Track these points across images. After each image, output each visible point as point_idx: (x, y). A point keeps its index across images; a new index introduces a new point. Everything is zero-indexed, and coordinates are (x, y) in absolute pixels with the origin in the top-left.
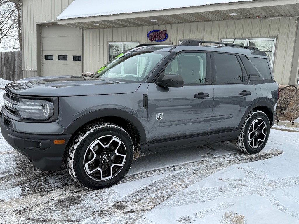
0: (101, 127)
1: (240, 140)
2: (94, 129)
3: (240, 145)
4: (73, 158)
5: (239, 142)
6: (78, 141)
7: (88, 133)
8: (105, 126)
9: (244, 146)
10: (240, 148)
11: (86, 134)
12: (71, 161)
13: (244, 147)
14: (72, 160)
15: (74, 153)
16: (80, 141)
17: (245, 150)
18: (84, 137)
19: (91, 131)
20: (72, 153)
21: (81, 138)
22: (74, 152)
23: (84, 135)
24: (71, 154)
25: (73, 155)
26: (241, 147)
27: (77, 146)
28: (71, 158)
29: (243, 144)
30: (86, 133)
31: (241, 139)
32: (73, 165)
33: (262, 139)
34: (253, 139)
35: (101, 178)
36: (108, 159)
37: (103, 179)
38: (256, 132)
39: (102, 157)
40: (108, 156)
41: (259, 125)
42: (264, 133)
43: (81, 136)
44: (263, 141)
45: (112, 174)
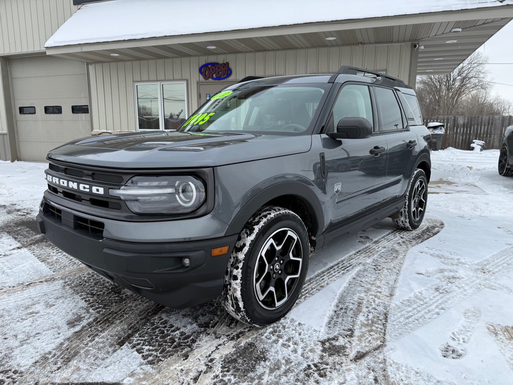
0: (272, 215)
1: (403, 212)
2: (265, 220)
3: (402, 219)
4: (240, 276)
5: (401, 215)
6: (244, 245)
7: (257, 228)
8: (277, 213)
9: (407, 220)
10: (401, 223)
11: (254, 231)
12: (236, 284)
13: (408, 222)
14: (239, 281)
15: (241, 269)
16: (248, 244)
17: (408, 225)
18: (253, 237)
19: (262, 224)
20: (237, 268)
21: (249, 240)
22: (240, 265)
23: (251, 232)
24: (235, 270)
25: (240, 270)
26: (402, 222)
27: (245, 255)
28: (235, 278)
29: (407, 217)
30: (254, 229)
31: (405, 211)
32: (240, 291)
33: (422, 208)
34: (415, 209)
35: (275, 304)
36: (280, 270)
37: (278, 304)
38: (416, 199)
39: (273, 267)
40: (280, 263)
41: (420, 189)
42: (423, 198)
43: (246, 235)
44: (422, 210)
45: (288, 293)
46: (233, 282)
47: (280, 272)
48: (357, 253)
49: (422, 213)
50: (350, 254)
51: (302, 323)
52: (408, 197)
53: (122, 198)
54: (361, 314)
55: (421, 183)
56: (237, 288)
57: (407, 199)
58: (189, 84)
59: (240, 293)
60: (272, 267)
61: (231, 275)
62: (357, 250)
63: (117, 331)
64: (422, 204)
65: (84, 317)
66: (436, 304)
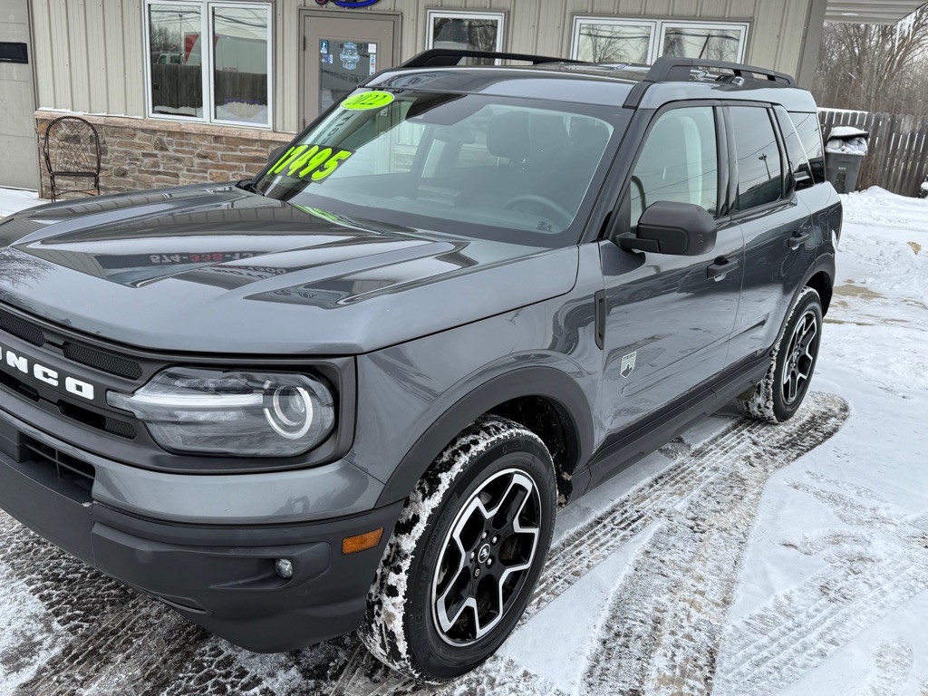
0: (481, 446)
1: (763, 385)
2: (464, 459)
3: (760, 400)
4: (402, 588)
5: (759, 393)
6: (416, 519)
7: (446, 479)
8: (493, 439)
9: (771, 404)
10: (755, 409)
11: (440, 487)
12: (393, 604)
13: (771, 407)
14: (400, 599)
15: (406, 572)
16: (424, 517)
17: (770, 413)
18: (436, 500)
19: (457, 468)
20: (398, 570)
21: (427, 507)
22: (406, 565)
23: (433, 490)
24: (392, 574)
25: (403, 576)
26: (759, 407)
27: (417, 542)
28: (392, 591)
29: (771, 398)
30: (439, 481)
31: (767, 384)
32: (401, 619)
33: (804, 373)
34: (789, 377)
35: (474, 633)
36: (490, 557)
37: (480, 632)
38: (795, 355)
39: (476, 555)
40: (492, 544)
41: (804, 333)
42: (809, 353)
43: (421, 496)
44: (805, 377)
45: (504, 604)
46: (387, 601)
47: (490, 561)
48: (656, 481)
49: (803, 384)
50: (641, 484)
51: (532, 672)
52: (776, 354)
53: (139, 415)
54: (660, 651)
55: (809, 318)
56: (396, 614)
57: (775, 358)
58: (279, 11)
59: (402, 623)
60: (473, 555)
61: (382, 585)
62: (656, 475)
63: (118, 685)
64: (805, 365)
65: (40, 643)
66: (819, 630)
